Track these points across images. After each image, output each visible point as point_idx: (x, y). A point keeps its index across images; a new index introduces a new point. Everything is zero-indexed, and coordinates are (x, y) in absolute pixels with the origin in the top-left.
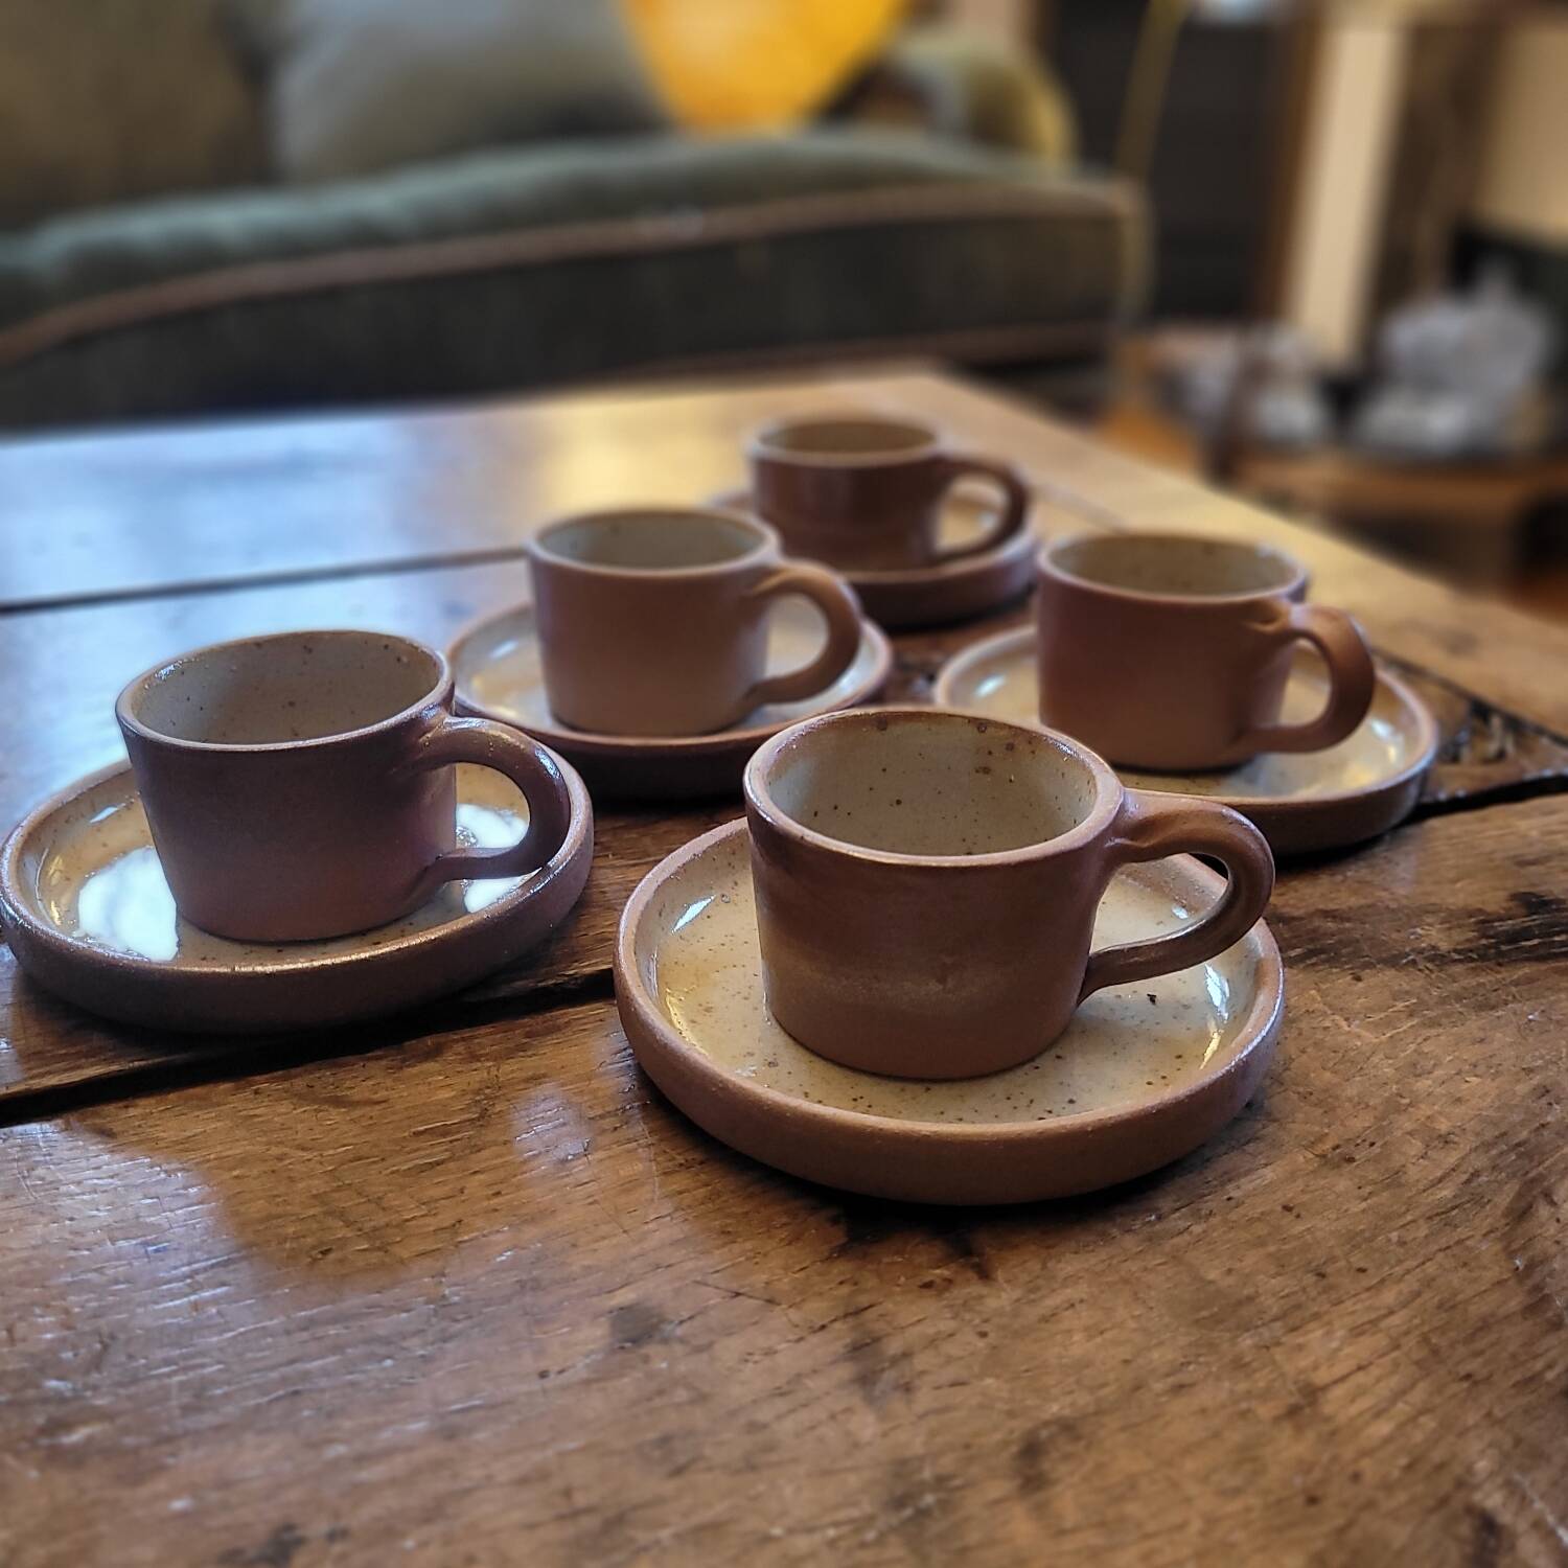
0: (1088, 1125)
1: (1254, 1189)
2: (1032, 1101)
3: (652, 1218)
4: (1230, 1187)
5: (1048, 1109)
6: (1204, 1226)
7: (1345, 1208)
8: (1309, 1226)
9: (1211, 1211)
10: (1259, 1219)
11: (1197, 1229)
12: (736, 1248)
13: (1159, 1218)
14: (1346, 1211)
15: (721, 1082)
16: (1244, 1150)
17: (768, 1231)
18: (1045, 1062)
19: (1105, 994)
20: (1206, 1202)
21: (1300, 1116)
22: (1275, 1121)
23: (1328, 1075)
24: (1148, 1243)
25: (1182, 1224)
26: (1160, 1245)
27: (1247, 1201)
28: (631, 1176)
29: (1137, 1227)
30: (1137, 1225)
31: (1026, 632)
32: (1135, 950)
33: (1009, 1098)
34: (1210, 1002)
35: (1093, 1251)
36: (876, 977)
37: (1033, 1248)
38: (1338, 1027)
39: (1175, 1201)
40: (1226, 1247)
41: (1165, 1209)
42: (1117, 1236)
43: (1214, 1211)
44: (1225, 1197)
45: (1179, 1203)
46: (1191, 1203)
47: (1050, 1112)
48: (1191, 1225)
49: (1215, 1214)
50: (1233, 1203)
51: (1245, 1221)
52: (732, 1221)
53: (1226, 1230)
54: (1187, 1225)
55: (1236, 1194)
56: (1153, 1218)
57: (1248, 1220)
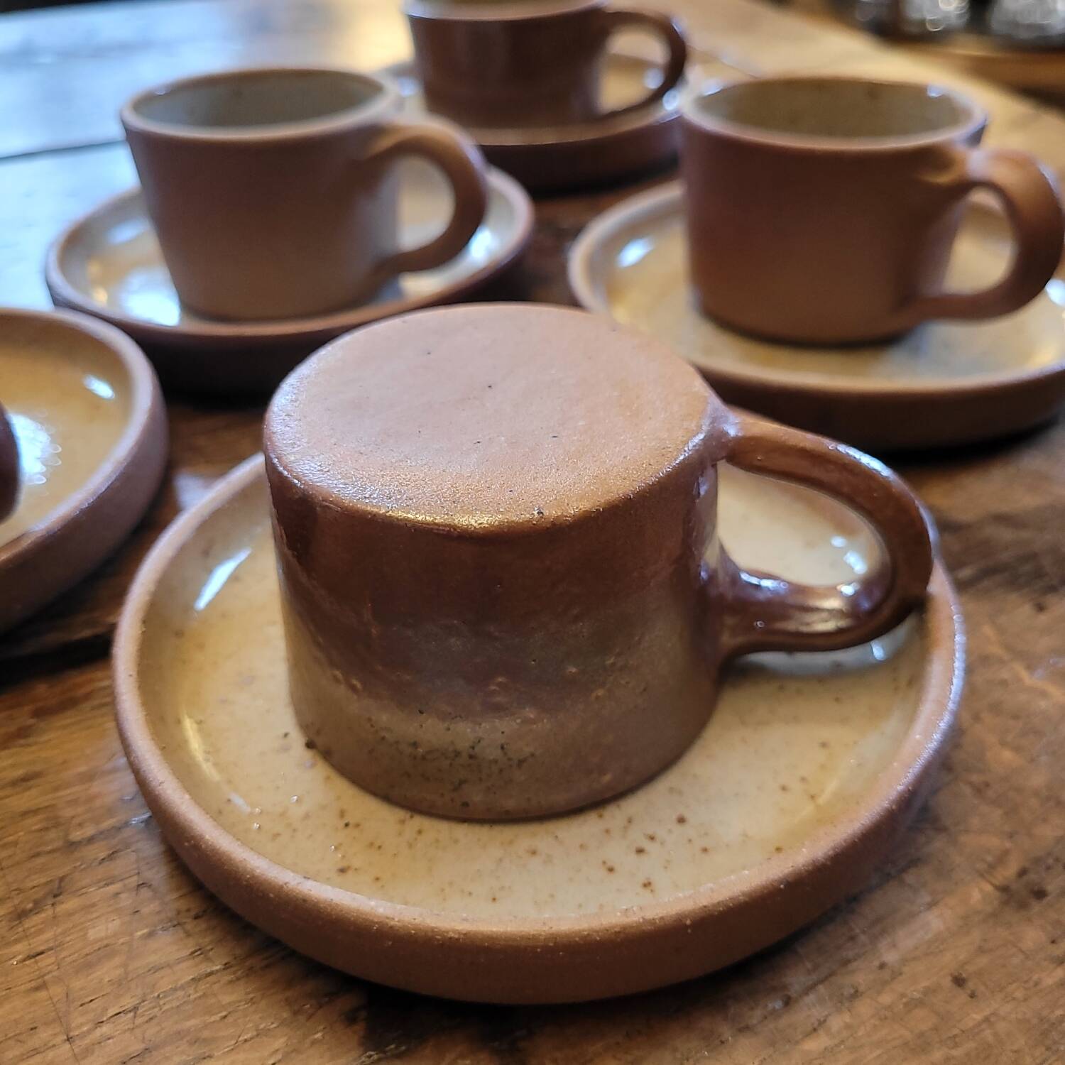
1: (915, 949)
2: (630, 821)
3: (110, 1015)
5: (650, 832)
6: (847, 1017)
7: (1035, 977)
8: (987, 1012)
9: (857, 991)
10: (921, 1003)
11: (836, 1023)
13: (788, 1002)
14: (1036, 984)
21: (975, 822)
23: (1007, 755)
24: (770, 1050)
27: (905, 969)
29: (755, 1021)
30: (756, 1017)
31: (670, 193)
38: (1019, 680)
39: (809, 972)
40: (875, 1054)
41: (795, 989)
42: (728, 1039)
43: (861, 989)
44: (877, 963)
45: (814, 977)
46: (832, 974)
47: (652, 838)
48: (829, 1015)
49: (862, 993)
50: (886, 974)
51: (901, 1006)
52: (213, 1019)
53: (877, 1023)
54: (824, 1014)
55: (890, 957)
56: (778, 1004)
57: (906, 1005)
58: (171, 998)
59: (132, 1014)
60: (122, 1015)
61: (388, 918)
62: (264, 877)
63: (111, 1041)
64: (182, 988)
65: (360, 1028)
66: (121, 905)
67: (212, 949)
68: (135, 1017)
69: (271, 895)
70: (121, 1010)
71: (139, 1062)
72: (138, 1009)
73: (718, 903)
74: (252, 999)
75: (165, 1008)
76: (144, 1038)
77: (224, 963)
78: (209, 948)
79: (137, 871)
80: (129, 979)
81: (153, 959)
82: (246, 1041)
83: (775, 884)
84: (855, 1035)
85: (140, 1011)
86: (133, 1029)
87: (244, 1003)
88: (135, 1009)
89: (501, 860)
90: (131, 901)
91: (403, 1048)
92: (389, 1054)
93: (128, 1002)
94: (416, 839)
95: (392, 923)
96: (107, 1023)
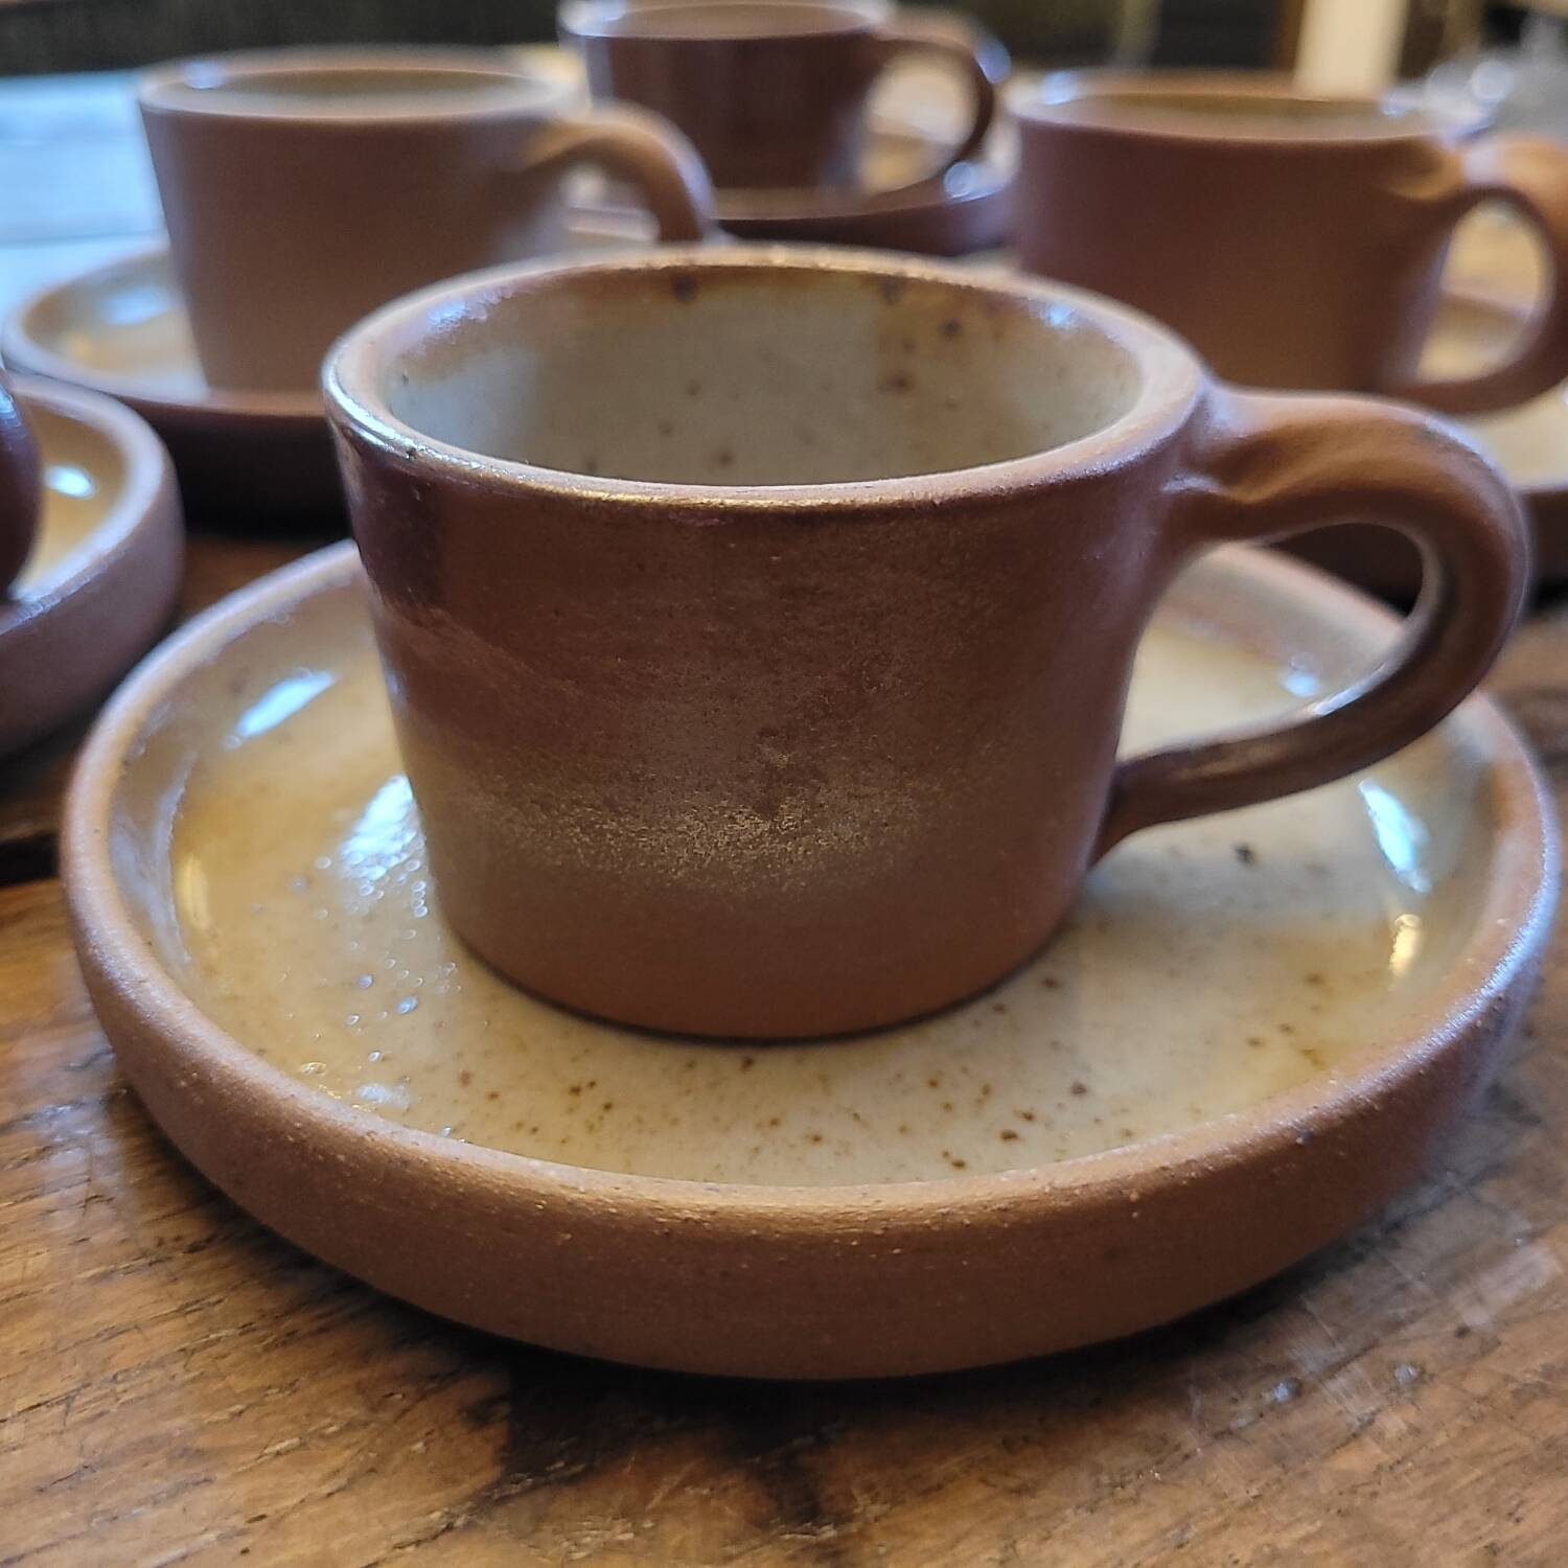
0: (1130, 1186)
1: (1518, 1304)
2: (986, 1091)
3: (18, 1409)
4: (1458, 1298)
5: (1026, 1108)
6: (1411, 1414)
9: (1423, 1372)
10: (1543, 1391)
11: (1394, 1423)
12: (205, 1501)
13: (1299, 1391)
15: (196, 1067)
16: (1477, 1201)
17: (303, 1445)
18: (1021, 994)
19: (1149, 845)
20: (1405, 1343)
22: (1534, 1121)
24: (1276, 1471)
25: (1357, 1408)
26: (1304, 1474)
27: (1504, 1337)
28: (14, 1284)
29: (1242, 1422)
30: (1243, 1415)
32: (1215, 750)
33: (933, 1084)
34: (1381, 859)
35: (1135, 1501)
36: (609, 803)
37: (979, 1493)
39: (1332, 1342)
40: (1473, 1476)
41: (1309, 1367)
42: (1195, 1450)
43: (1431, 1367)
44: (1451, 1328)
45: (1342, 1349)
46: (1370, 1346)
47: (1029, 1117)
48: (1379, 1410)
49: (1432, 1376)
50: (1470, 1345)
51: (1508, 1397)
52: (216, 1417)
53: (1468, 1424)
54: (1368, 1411)
55: (1477, 1318)
56: (1282, 1393)
57: (1515, 1393)
58: (137, 1381)
59: (62, 1407)
60: (43, 1408)
61: (563, 1187)
62: (329, 1124)
63: (15, 1453)
64: (160, 1364)
65: (497, 1432)
66: (55, 1229)
67: (220, 1301)
68: (67, 1413)
69: (341, 1158)
70: (40, 1400)
71: (71, 1489)
72: (73, 1398)
73: (1188, 1162)
74: (292, 1384)
75: (126, 1398)
76: (82, 1447)
77: (241, 1324)
78: (214, 1299)
79: (87, 1177)
80: (60, 1349)
81: (108, 1317)
82: (278, 1454)
83: (1287, 1134)
84: (1429, 1445)
85: (76, 1404)
86: (62, 1433)
87: (277, 1390)
88: (68, 1399)
89: (757, 1150)
90: (73, 1223)
91: (579, 1468)
92: (552, 1477)
93: (55, 1387)
94: (601, 1118)
95: (575, 1196)
96: (12, 1422)
